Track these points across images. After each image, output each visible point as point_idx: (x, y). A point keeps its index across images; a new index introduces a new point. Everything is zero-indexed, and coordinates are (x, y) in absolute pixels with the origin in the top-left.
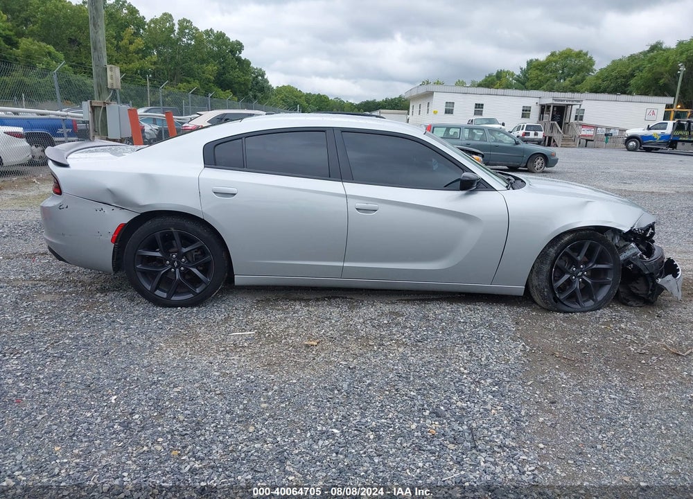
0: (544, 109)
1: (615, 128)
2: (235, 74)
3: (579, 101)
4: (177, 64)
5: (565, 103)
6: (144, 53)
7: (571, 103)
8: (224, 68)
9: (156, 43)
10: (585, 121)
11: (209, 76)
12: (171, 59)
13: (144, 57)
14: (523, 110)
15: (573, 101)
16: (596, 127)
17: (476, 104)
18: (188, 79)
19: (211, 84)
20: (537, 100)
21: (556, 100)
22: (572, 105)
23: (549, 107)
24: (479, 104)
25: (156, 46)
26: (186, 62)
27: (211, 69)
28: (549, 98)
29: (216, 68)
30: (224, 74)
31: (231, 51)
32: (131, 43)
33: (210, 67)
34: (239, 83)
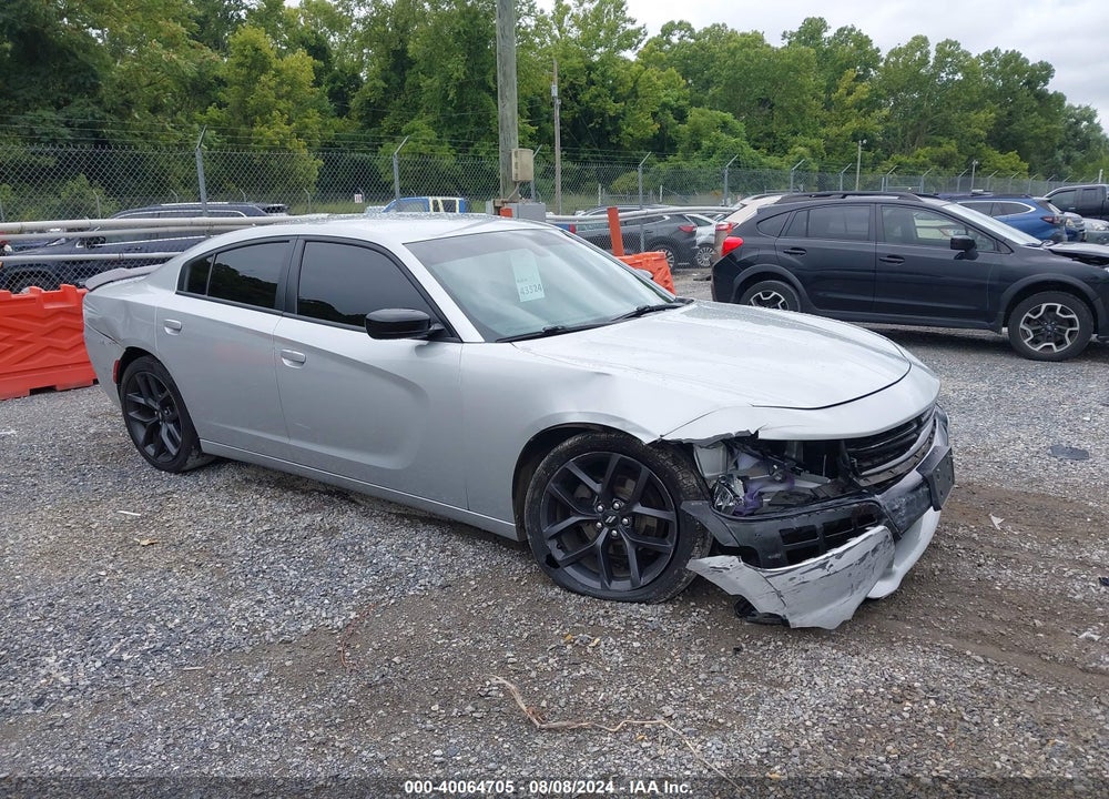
2: (1032, 124)
4: (924, 116)
6: (869, 105)
8: (1010, 114)
9: (894, 87)
11: (977, 131)
12: (914, 109)
13: (868, 113)
18: (940, 139)
19: (981, 145)
25: (891, 92)
26: (940, 111)
27: (985, 117)
29: (993, 114)
30: (1010, 123)
31: (1028, 83)
32: (849, 94)
33: (982, 116)
34: (1036, 138)
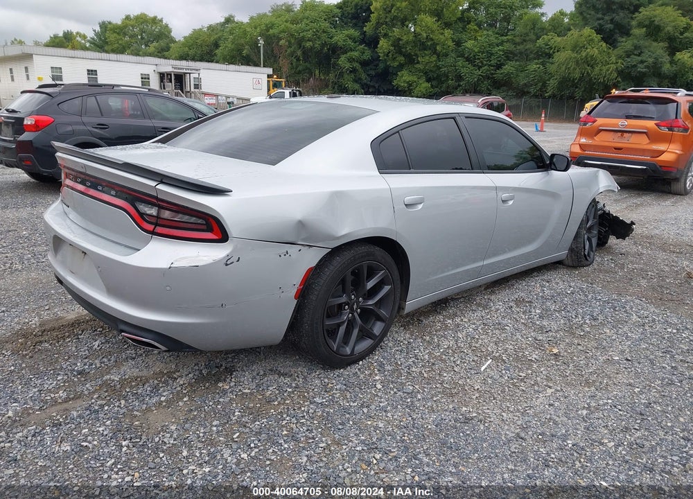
0: (163, 77)
1: (233, 97)
3: (197, 70)
5: (185, 71)
7: (190, 71)
10: (204, 89)
14: (142, 78)
15: (191, 70)
16: (217, 96)
17: (88, 70)
20: (154, 67)
21: (175, 68)
22: (190, 74)
23: (169, 74)
24: (92, 71)
28: (168, 66)
